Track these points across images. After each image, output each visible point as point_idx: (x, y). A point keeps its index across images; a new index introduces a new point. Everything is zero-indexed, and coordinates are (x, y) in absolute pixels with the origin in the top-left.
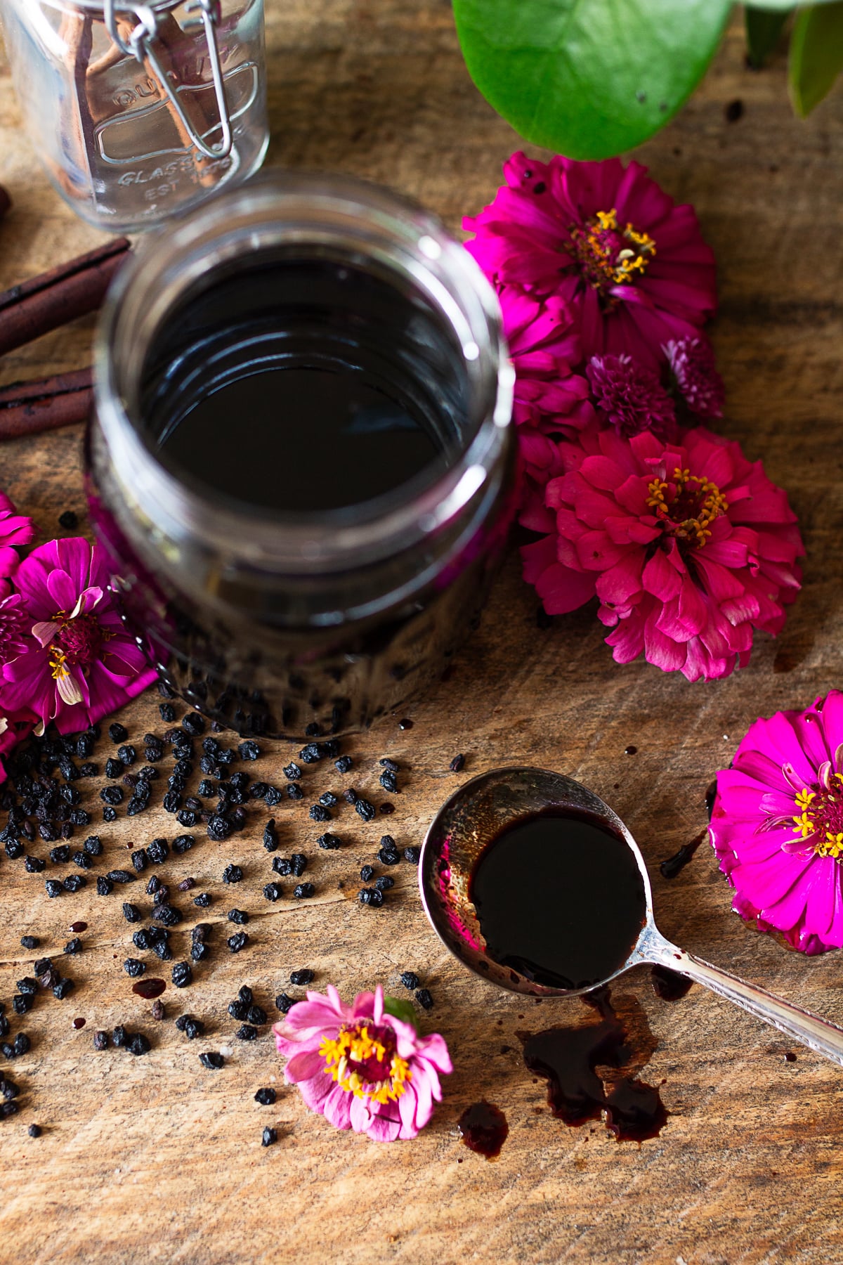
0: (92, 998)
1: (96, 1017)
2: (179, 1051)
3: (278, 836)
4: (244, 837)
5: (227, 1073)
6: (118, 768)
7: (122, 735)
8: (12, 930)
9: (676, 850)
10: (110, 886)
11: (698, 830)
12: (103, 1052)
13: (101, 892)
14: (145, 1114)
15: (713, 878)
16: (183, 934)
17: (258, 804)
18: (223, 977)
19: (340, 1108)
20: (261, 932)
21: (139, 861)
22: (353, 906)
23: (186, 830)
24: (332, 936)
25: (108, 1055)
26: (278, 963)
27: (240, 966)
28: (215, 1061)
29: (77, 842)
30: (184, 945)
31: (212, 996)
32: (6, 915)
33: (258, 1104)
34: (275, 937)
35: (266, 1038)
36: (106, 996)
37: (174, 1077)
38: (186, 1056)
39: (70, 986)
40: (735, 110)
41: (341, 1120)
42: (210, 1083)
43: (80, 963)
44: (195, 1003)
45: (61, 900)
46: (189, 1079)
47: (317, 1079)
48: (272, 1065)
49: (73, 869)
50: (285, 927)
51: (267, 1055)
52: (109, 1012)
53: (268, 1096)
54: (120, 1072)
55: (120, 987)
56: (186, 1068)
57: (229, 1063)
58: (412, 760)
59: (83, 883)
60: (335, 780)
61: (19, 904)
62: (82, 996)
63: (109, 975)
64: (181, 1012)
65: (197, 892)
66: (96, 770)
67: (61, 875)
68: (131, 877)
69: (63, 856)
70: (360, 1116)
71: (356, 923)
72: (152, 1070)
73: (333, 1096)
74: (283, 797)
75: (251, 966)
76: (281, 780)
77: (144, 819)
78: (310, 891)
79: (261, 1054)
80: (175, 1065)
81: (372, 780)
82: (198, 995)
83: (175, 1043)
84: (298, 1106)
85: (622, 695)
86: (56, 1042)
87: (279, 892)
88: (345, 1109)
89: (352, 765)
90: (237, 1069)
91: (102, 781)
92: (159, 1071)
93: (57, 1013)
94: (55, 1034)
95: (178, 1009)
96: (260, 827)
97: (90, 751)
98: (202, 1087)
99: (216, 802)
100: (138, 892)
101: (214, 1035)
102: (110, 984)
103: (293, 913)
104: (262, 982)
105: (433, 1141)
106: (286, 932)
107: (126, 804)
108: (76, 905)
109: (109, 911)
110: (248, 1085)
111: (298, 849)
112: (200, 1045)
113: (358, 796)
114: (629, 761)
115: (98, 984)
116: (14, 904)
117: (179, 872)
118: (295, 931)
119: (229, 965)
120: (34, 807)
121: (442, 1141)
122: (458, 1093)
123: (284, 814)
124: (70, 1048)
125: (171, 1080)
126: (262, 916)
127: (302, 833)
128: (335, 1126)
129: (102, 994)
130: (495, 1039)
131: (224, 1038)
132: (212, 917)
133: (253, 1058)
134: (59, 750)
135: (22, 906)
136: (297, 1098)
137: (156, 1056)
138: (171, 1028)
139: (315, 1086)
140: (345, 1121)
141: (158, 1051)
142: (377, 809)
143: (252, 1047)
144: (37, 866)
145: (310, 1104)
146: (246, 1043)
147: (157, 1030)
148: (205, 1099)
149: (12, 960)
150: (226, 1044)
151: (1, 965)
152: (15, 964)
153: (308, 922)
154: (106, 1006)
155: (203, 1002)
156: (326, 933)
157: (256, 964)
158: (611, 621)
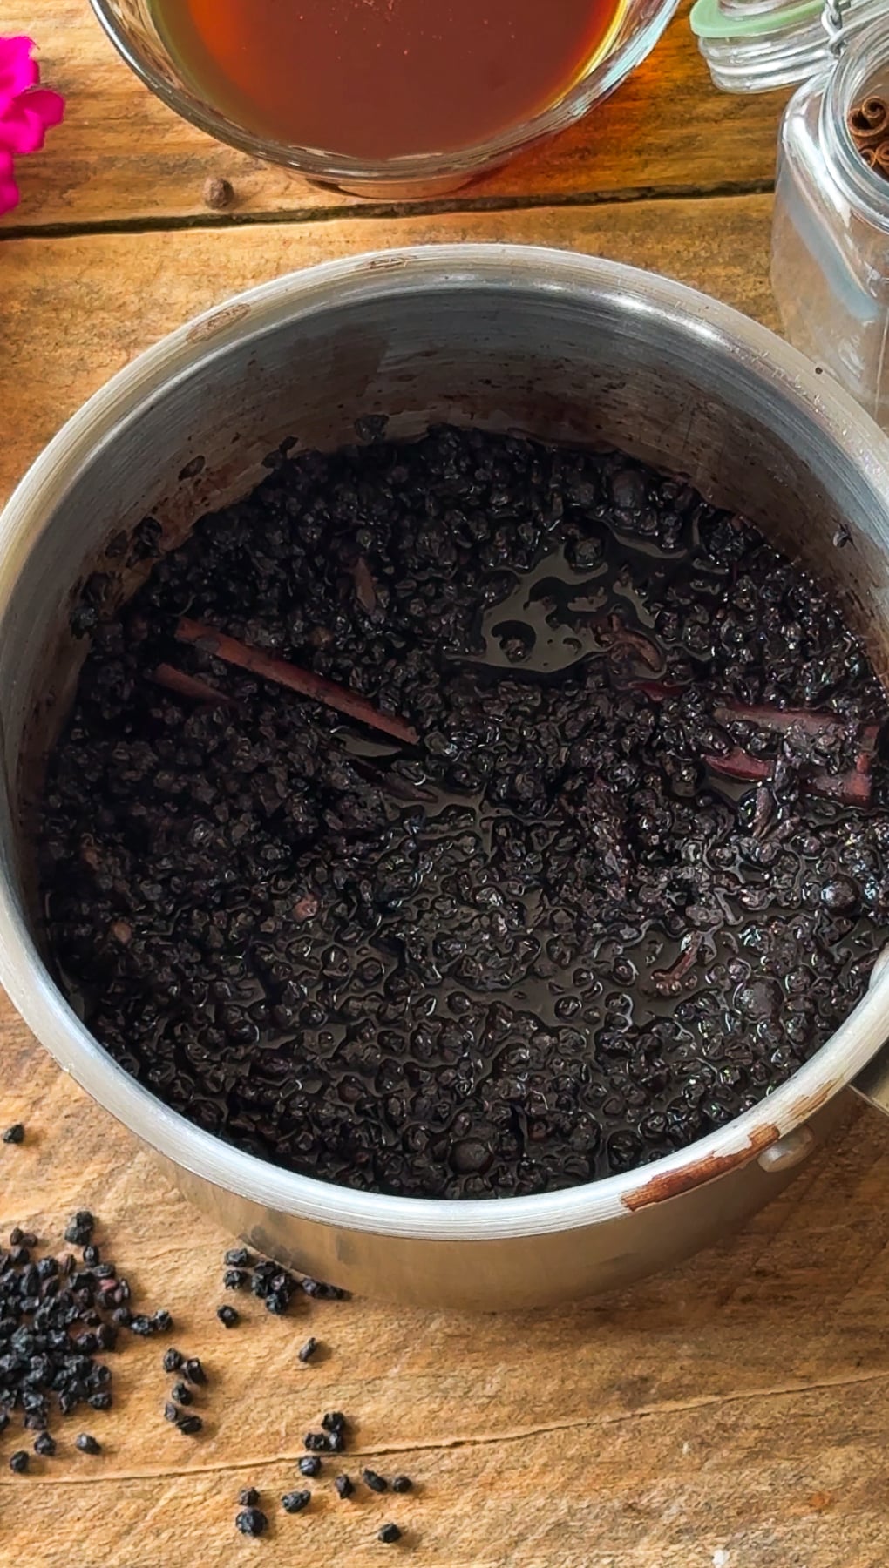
1: (570, 1508)
2: (666, 1553)
8: (471, 1403)
18: (718, 1467)
20: (764, 1416)
22: (874, 1389)
24: (849, 1423)
26: (784, 1453)
27: (739, 1455)
31: (706, 1489)
32: (462, 1384)
34: (780, 1422)
35: (769, 1542)
36: (580, 1485)
38: (674, 1559)
44: (685, 1497)
50: (793, 1411)
51: (770, 1562)
52: (584, 1504)
55: (598, 1475)
61: (479, 1372)
63: (585, 1460)
71: (878, 1408)
75: (752, 1456)
79: (763, 1560)
82: (689, 1487)
83: (662, 1544)
86: (522, 1537)
93: (523, 1503)
94: (521, 1528)
96: (765, 1289)
101: (708, 1536)
102: (585, 1471)
103: (802, 1394)
104: (765, 1475)
106: (794, 1416)
108: (545, 1376)
109: (585, 1383)
112: (691, 1547)
115: (571, 1470)
116: (473, 1372)
117: (666, 1340)
118: (804, 1416)
119: (725, 1453)
124: (538, 1545)
129: (576, 1483)
131: (720, 1539)
132: (707, 1396)
135: (482, 1375)
138: (657, 1526)
147: (640, 1528)
149: (472, 1438)
150: (722, 1546)
151: (457, 1444)
152: (475, 1443)
153: (821, 1406)
154: (580, 1497)
155: (695, 1496)
156: (842, 1419)
157: (757, 1454)
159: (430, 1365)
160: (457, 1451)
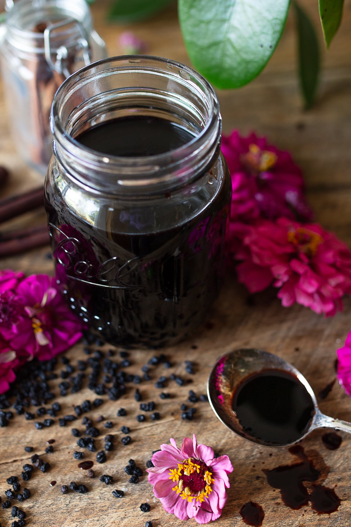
0: (59, 472)
1: (62, 479)
2: (102, 492)
3: (141, 396)
4: (126, 398)
5: (126, 499)
6: (65, 375)
7: (67, 362)
8: (20, 446)
9: (324, 387)
10: (66, 422)
11: (332, 378)
12: (65, 495)
13: (61, 426)
14: (87, 521)
15: (344, 396)
16: (100, 440)
17: (131, 384)
18: (120, 457)
19: (182, 509)
20: (137, 437)
21: (78, 410)
22: (179, 423)
23: (99, 397)
25: (68, 497)
26: (146, 449)
27: (128, 452)
28: (120, 494)
29: (49, 406)
30: (101, 445)
31: (116, 466)
32: (17, 439)
33: (142, 512)
34: (144, 439)
35: (143, 482)
36: (65, 470)
37: (100, 503)
38: (105, 494)
39: (48, 467)
40: (301, 127)
41: (183, 515)
42: (118, 505)
43: (52, 457)
44: (108, 470)
45: (42, 431)
46: (108, 504)
47: (169, 496)
48: (147, 494)
49: (48, 417)
50: (148, 434)
51: (144, 490)
52: (67, 477)
53: (146, 508)
54: (74, 503)
55: (72, 466)
56: (106, 499)
57: (126, 495)
58: (199, 361)
59: (52, 423)
60: (164, 372)
61: (23, 434)
62: (54, 471)
63: (67, 461)
64: (101, 474)
65: (105, 422)
66: (56, 377)
67: (42, 420)
68: (74, 419)
69: (43, 412)
70: (192, 511)
71: (180, 429)
72: (90, 501)
73: (178, 505)
74: (141, 381)
75: (133, 452)
76: (140, 373)
77: (79, 395)
78: (158, 417)
79: (141, 490)
80: (100, 498)
81: (182, 370)
82: (109, 466)
83: (100, 488)
84: (161, 512)
85: (289, 329)
86: (43, 492)
87: (143, 419)
88: (184, 511)
89: (171, 365)
90: (130, 497)
91: (59, 381)
92: (93, 501)
93: (42, 480)
94: (42, 489)
95: (100, 473)
96: (133, 393)
97: (53, 368)
98: (114, 507)
99: (111, 385)
100: (79, 425)
101: (118, 483)
102: (67, 465)
103: (151, 428)
104: (139, 458)
105: (229, 522)
107: (70, 390)
108: (49, 433)
109: (65, 434)
110: (136, 504)
111: (150, 401)
112: (112, 488)
113: (175, 377)
114: (296, 354)
115: (61, 465)
116: (21, 434)
117: (96, 415)
118: (152, 435)
119: (123, 452)
120: (28, 391)
121: (233, 522)
122: (238, 499)
123: (143, 387)
124: (49, 494)
125: (99, 505)
126: (136, 430)
127: (151, 394)
128: (181, 518)
129: (64, 470)
130: (252, 473)
131: (123, 484)
132: (114, 432)
133: (137, 492)
134: (39, 368)
136: (161, 508)
137: (91, 495)
138: (97, 482)
139: (169, 500)
140: (185, 515)
141: (92, 492)
142: (185, 382)
143: (137, 487)
144: (31, 417)
145: (167, 510)
146: (134, 485)
147: (91, 483)
148: (116, 512)
149: (21, 458)
150: (124, 486)
151: (15, 461)
152: (22, 460)
153: (159, 431)
154: (66, 475)
155: (112, 469)
156: (167, 434)
157: (135, 451)
158: (279, 284)
159: (3, 434)
160: (15, 464)
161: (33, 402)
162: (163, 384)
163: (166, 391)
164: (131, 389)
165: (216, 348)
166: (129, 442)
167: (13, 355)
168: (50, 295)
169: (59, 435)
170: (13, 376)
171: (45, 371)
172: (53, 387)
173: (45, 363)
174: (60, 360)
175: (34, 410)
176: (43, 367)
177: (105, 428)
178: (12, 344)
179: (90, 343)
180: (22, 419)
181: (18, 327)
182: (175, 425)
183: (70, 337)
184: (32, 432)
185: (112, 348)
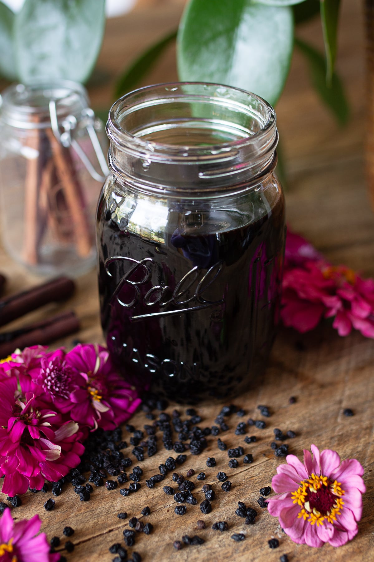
0: (164, 531)
1: (170, 537)
2: (219, 539)
3: (225, 446)
4: (209, 450)
5: (249, 541)
6: (136, 441)
7: (133, 429)
8: (111, 515)
10: (155, 483)
12: (181, 551)
13: (151, 488)
16: (197, 493)
17: (209, 438)
18: (226, 504)
19: (313, 536)
20: (236, 482)
21: (163, 469)
22: (274, 461)
23: (181, 454)
24: (271, 474)
25: (185, 552)
26: (250, 491)
27: (233, 497)
28: (240, 538)
29: (129, 472)
30: (200, 497)
31: (225, 513)
32: (105, 510)
33: (270, 550)
34: (244, 482)
35: (260, 521)
36: (171, 528)
37: (221, 551)
38: (224, 540)
39: (152, 529)
41: (316, 542)
42: (242, 548)
43: (151, 519)
44: (217, 518)
45: (131, 497)
46: (230, 549)
47: (295, 526)
48: (269, 532)
50: (246, 477)
51: (264, 528)
52: (176, 534)
53: (274, 544)
54: (193, 557)
55: (177, 522)
56: (227, 545)
57: (247, 537)
58: (271, 405)
59: (140, 486)
60: (240, 420)
61: (110, 504)
62: (158, 531)
63: (169, 520)
64: (212, 524)
65: (196, 475)
66: (126, 445)
67: (127, 486)
68: (162, 478)
69: (125, 479)
70: (326, 534)
72: (209, 551)
73: (307, 533)
74: (220, 431)
75: (238, 496)
76: (215, 424)
77: (158, 457)
78: (251, 459)
79: (261, 529)
80: (220, 546)
81: (257, 415)
82: (217, 514)
83: (216, 537)
84: (291, 545)
86: (154, 554)
87: (236, 465)
88: (316, 537)
89: (245, 413)
90: (252, 538)
91: (131, 448)
92: (213, 551)
93: (149, 542)
94: (152, 551)
95: (210, 523)
96: (215, 445)
97: (121, 437)
98: (239, 551)
99: (189, 441)
100: (170, 482)
101: (234, 528)
102: (171, 523)
103: (247, 471)
104: (246, 500)
105: (366, 539)
106: (248, 478)
107: (146, 454)
108: (139, 497)
109: (157, 494)
110: (262, 543)
111: (236, 447)
112: (229, 534)
113: (254, 422)
115: (164, 524)
116: (107, 505)
117: (184, 471)
118: (251, 477)
119: (227, 499)
120: (102, 462)
121: (370, 538)
122: (366, 516)
123: (224, 438)
124: (162, 554)
125: (221, 553)
126: (232, 476)
127: (234, 442)
128: (315, 546)
129: (168, 528)
130: (370, 490)
131: (239, 527)
132: (209, 483)
133: (258, 532)
134: (105, 440)
135: (112, 505)
136: (289, 542)
137: (209, 545)
138: (211, 532)
139: (296, 530)
140: (318, 541)
141: (208, 542)
142: (265, 425)
143: (255, 527)
144: (114, 486)
145: (297, 541)
146: (252, 526)
147: (204, 534)
148: (243, 555)
149: (117, 526)
150: (242, 529)
151: (110, 531)
152: (118, 528)
153: (257, 472)
154: (173, 532)
155: (221, 517)
156: (267, 474)
157: (240, 495)
158: (333, 312)
159: (87, 508)
160: (111, 533)
161: (110, 471)
162: (244, 429)
163: (249, 435)
164: (211, 441)
165: (284, 391)
166: (230, 488)
167: (76, 427)
168: (102, 359)
169: (151, 497)
170: (82, 448)
171: (113, 441)
172: (127, 455)
173: (111, 433)
174: (125, 428)
175: (115, 479)
176: (109, 438)
177: (198, 481)
178: (72, 416)
179: (152, 408)
180: (104, 490)
181: (76, 395)
182: (272, 464)
183: (130, 404)
184: (119, 499)
185: (178, 408)
